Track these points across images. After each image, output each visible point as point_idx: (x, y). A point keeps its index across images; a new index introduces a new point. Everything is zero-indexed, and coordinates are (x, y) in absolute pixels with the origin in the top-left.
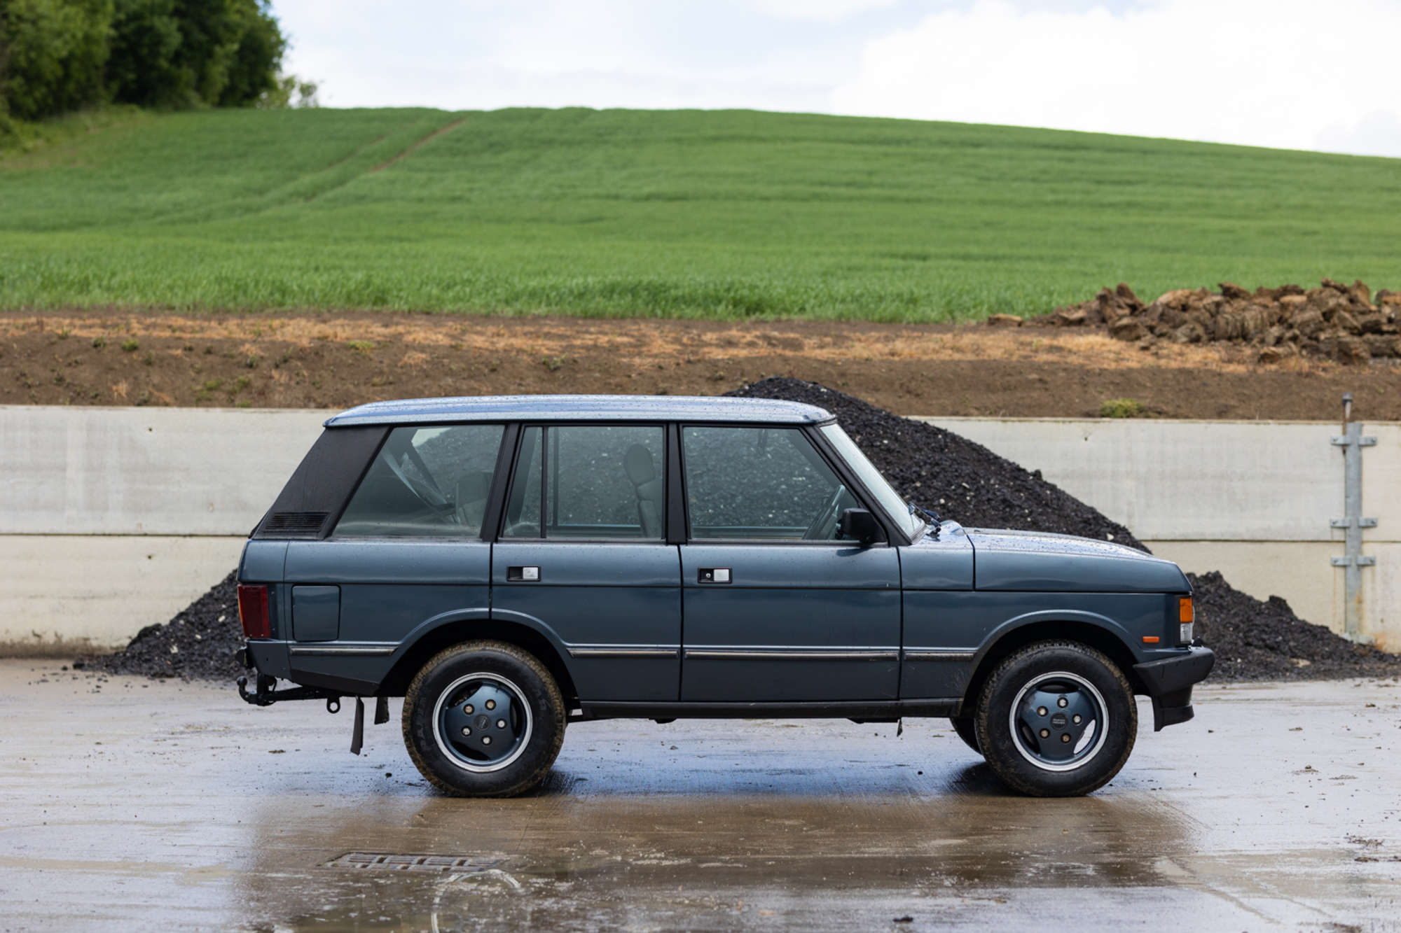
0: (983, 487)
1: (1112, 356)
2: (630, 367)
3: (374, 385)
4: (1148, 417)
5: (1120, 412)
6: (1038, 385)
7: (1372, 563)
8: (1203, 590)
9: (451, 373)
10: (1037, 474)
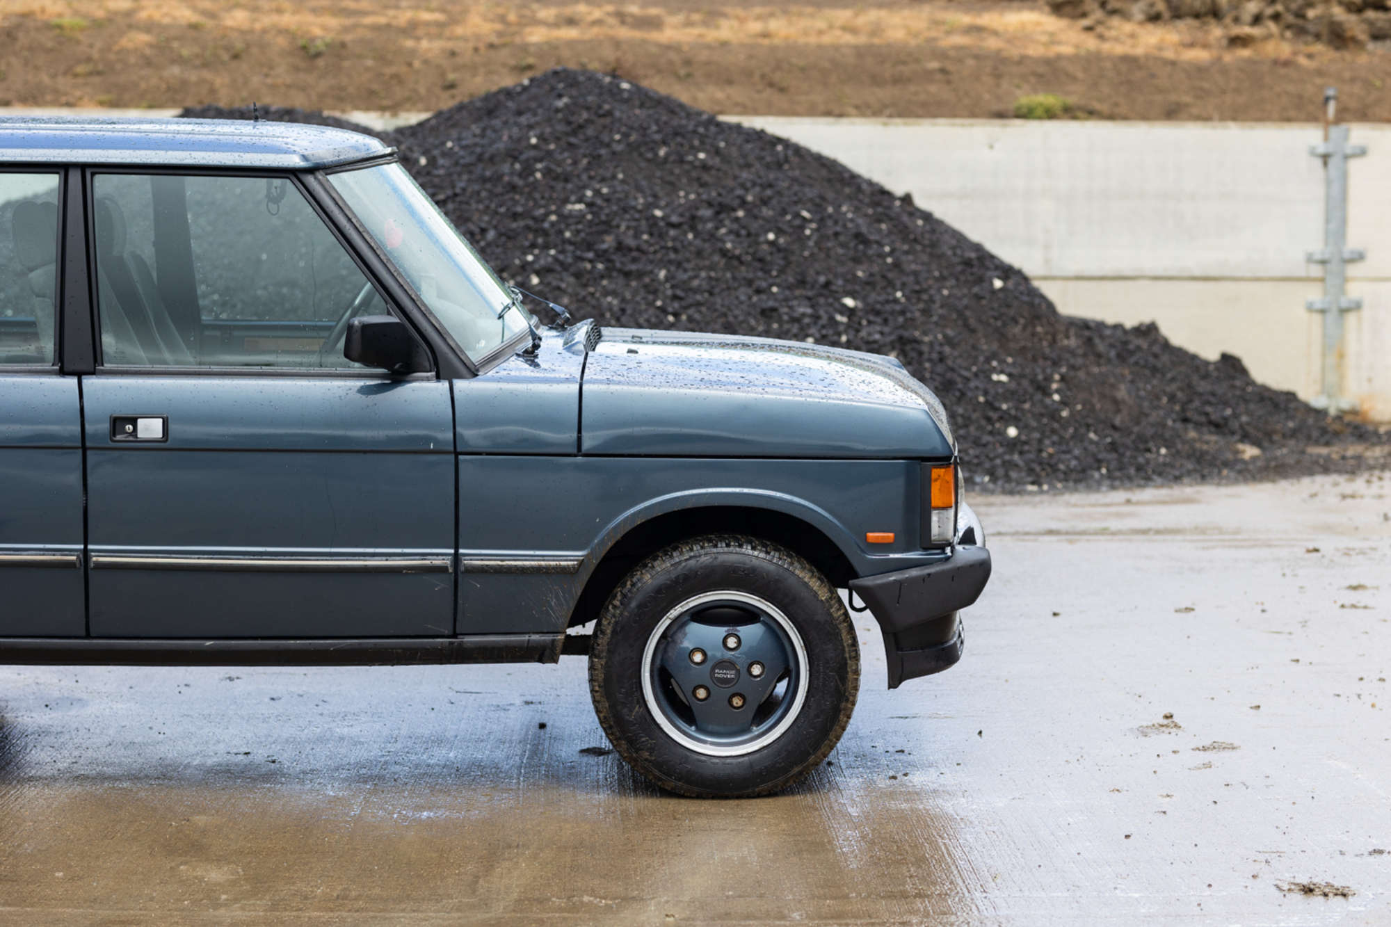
0: (830, 216)
1: (1044, 38)
2: (413, 52)
3: (76, 76)
4: (1074, 118)
5: (1039, 112)
6: (939, 76)
7: (1357, 306)
8: (1131, 347)
9: (180, 60)
10: (907, 199)
